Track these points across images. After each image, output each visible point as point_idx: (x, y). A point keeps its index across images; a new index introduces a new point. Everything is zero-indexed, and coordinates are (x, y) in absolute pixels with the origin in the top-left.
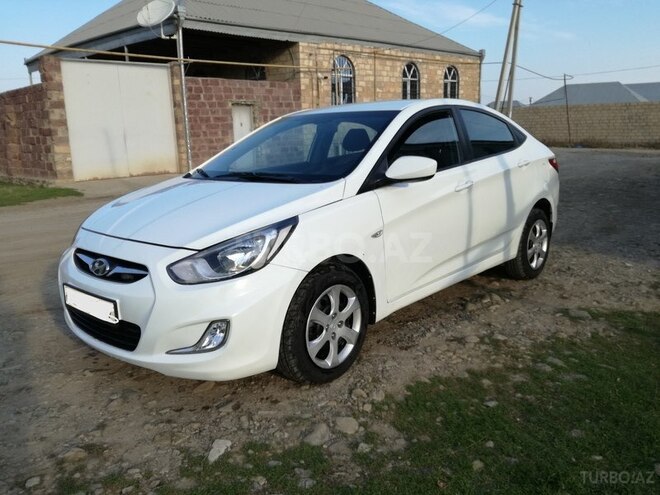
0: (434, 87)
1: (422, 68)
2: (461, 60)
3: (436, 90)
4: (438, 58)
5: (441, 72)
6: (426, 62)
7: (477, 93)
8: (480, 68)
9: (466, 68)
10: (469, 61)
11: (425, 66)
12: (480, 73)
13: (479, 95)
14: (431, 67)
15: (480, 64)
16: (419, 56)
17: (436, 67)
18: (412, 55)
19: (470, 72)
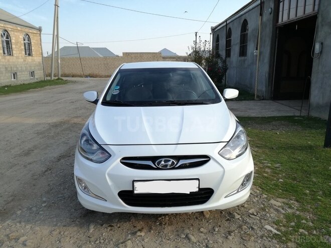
0: (19, 45)
1: (11, 34)
2: (31, 31)
3: (20, 47)
4: (19, 29)
5: (21, 37)
6: (13, 30)
7: (40, 49)
8: (40, 36)
9: (34, 36)
10: (35, 32)
11: (13, 33)
12: (40, 39)
13: (42, 50)
14: (16, 33)
15: (40, 34)
16: (9, 26)
17: (19, 34)
18: (5, 26)
19: (35, 38)
